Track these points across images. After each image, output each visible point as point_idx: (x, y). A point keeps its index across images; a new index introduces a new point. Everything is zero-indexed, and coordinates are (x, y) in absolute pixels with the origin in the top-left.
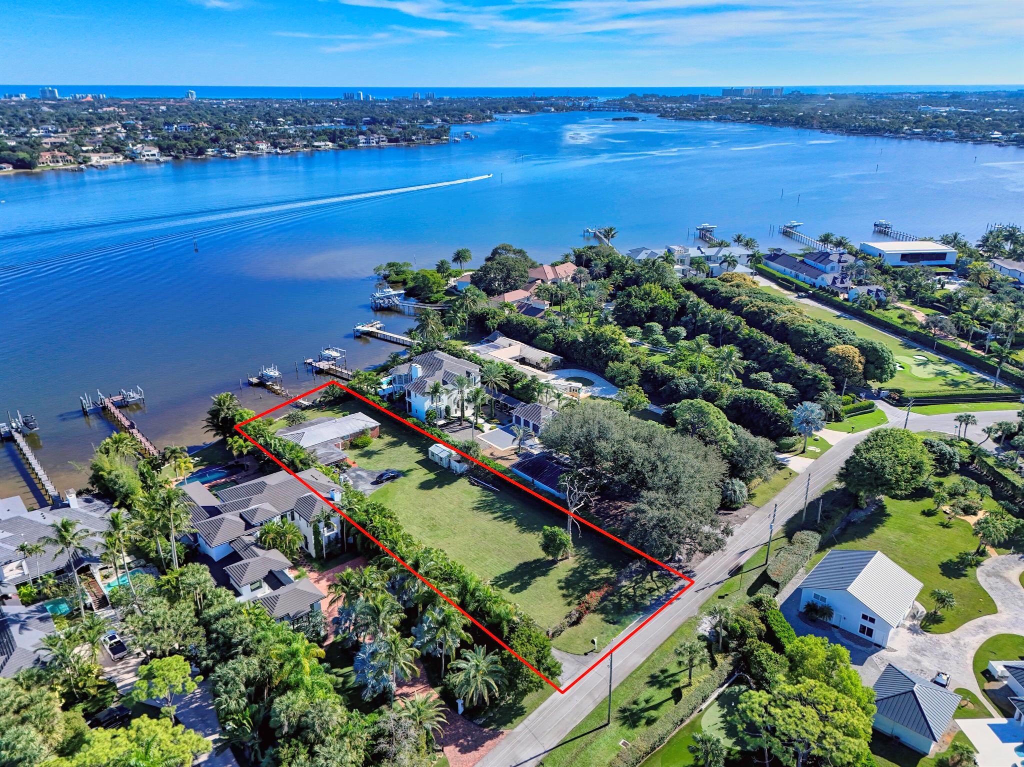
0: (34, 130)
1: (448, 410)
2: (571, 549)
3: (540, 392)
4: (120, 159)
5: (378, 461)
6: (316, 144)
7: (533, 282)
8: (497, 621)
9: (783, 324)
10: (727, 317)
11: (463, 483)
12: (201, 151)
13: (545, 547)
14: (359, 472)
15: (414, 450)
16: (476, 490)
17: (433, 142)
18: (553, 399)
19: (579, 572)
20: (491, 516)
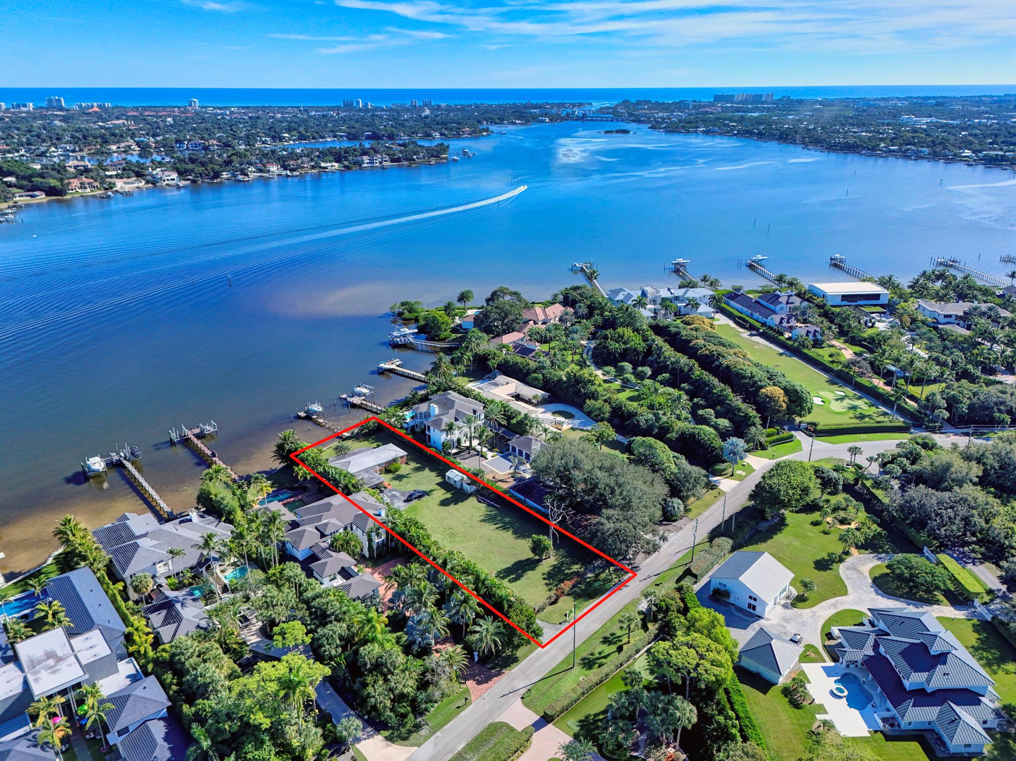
0: (53, 149)
1: (459, 441)
2: (552, 551)
3: (531, 426)
4: (142, 184)
5: (407, 483)
6: (323, 165)
7: (526, 322)
8: (499, 600)
9: (728, 367)
10: (684, 360)
11: (472, 501)
12: (217, 175)
13: (534, 550)
14: (393, 492)
15: (434, 474)
16: (483, 506)
17: (433, 161)
18: (541, 432)
19: (557, 567)
20: (494, 526)
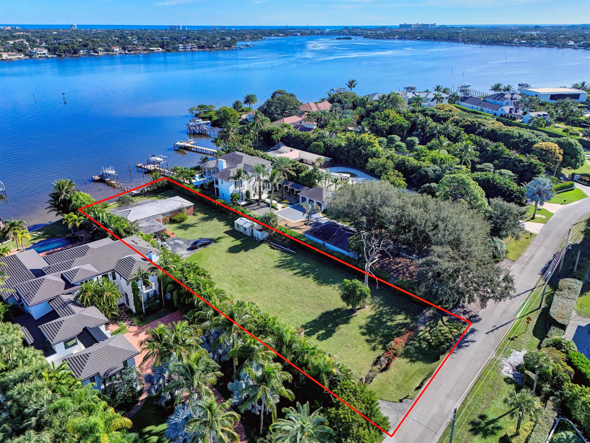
1: (248, 194)
2: (368, 299)
4: (22, 56)
5: (193, 232)
6: (151, 49)
7: (302, 113)
9: (493, 131)
11: (265, 247)
12: (76, 52)
13: (345, 298)
14: (176, 241)
15: (222, 224)
16: (276, 253)
17: (226, 48)
18: (331, 183)
19: (377, 319)
20: (291, 273)
